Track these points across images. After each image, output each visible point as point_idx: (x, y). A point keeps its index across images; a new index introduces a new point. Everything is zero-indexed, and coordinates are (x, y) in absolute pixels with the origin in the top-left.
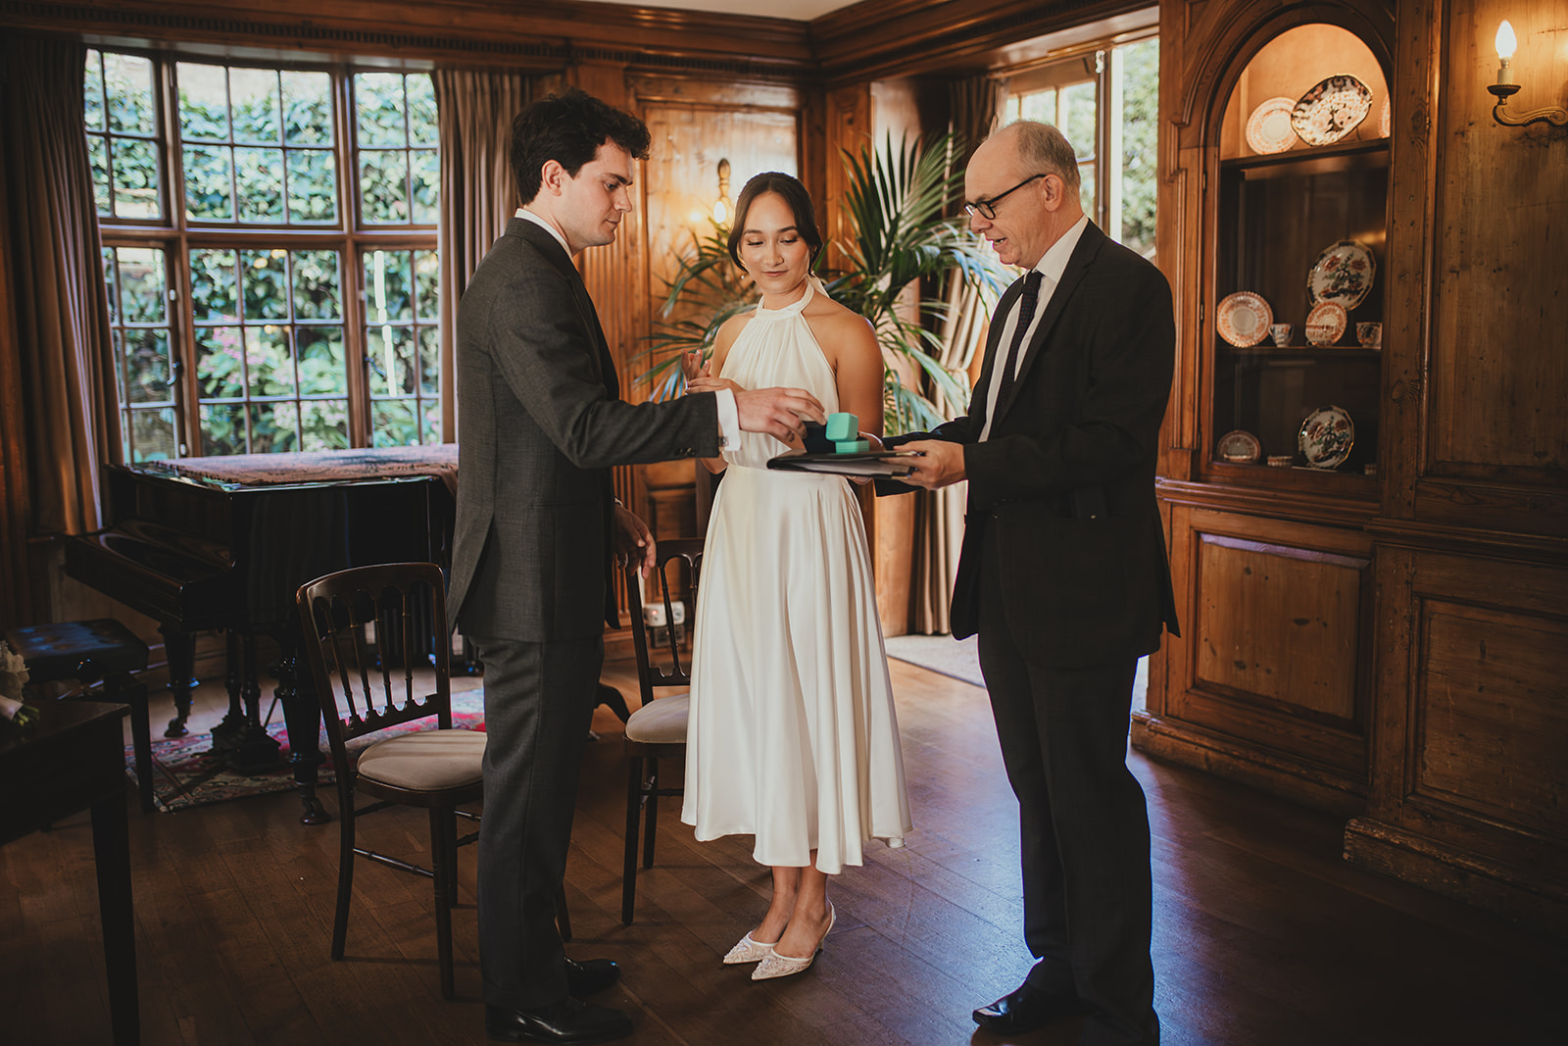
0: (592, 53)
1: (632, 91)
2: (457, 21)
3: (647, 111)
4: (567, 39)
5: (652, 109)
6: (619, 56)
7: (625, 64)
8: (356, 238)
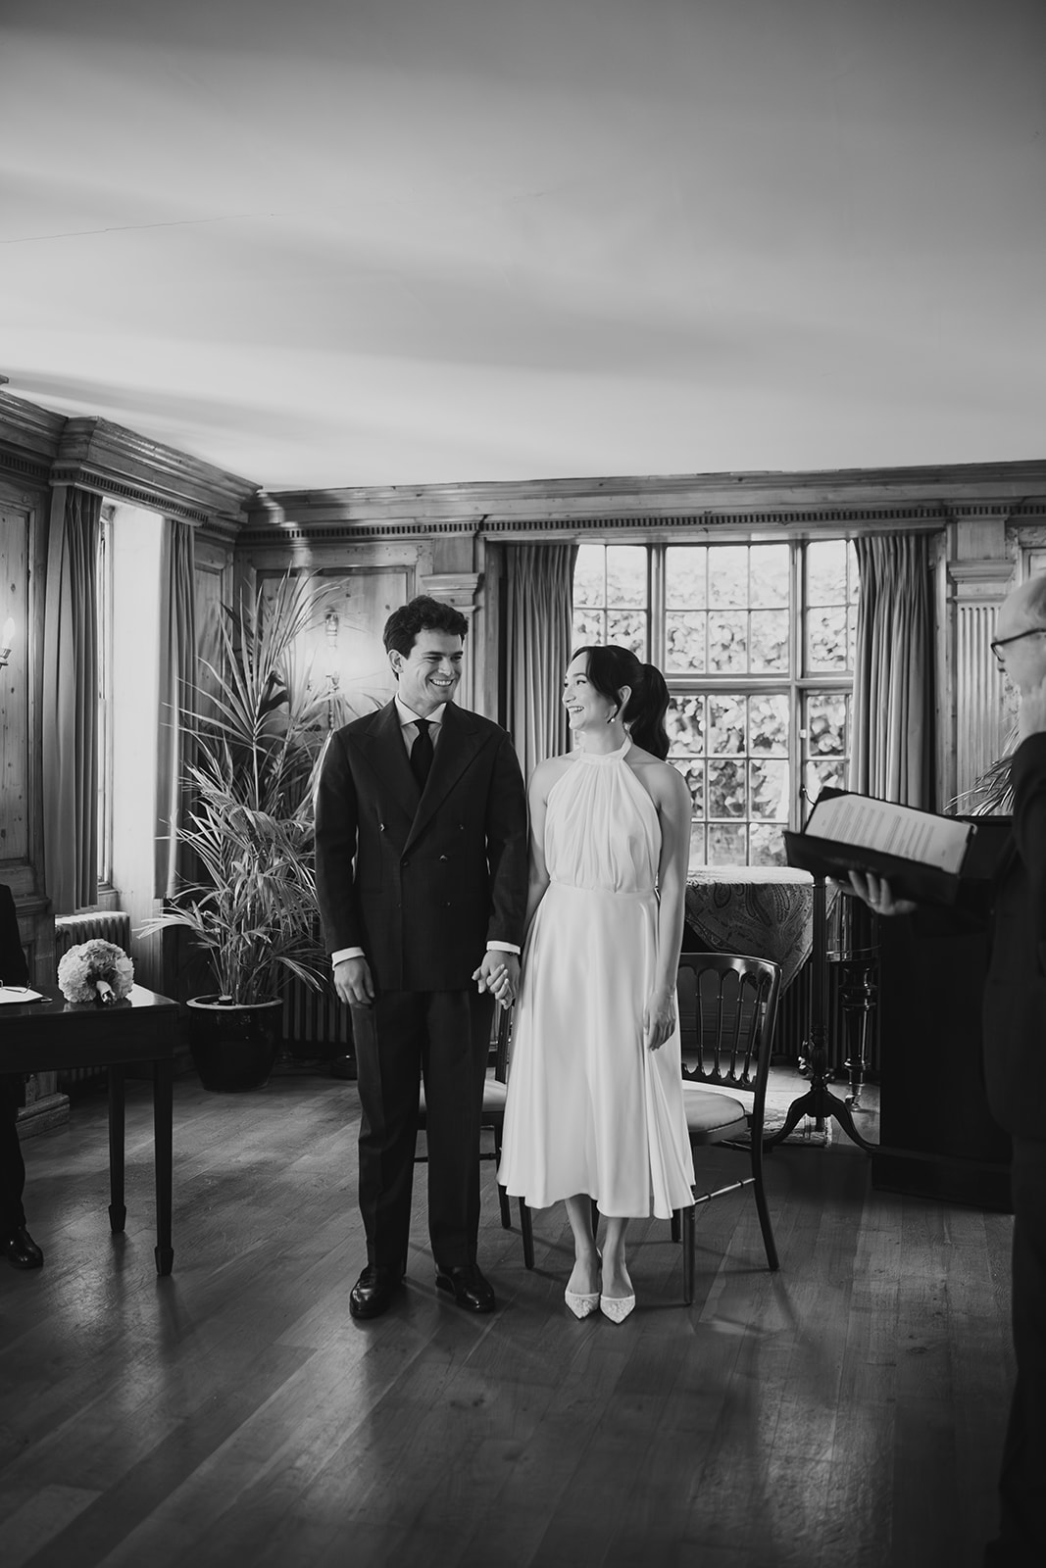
0: (967, 511)
1: (1016, 540)
2: (831, 496)
3: (1032, 558)
4: (941, 500)
5: (1037, 555)
6: (996, 510)
7: (1005, 516)
8: (798, 684)
